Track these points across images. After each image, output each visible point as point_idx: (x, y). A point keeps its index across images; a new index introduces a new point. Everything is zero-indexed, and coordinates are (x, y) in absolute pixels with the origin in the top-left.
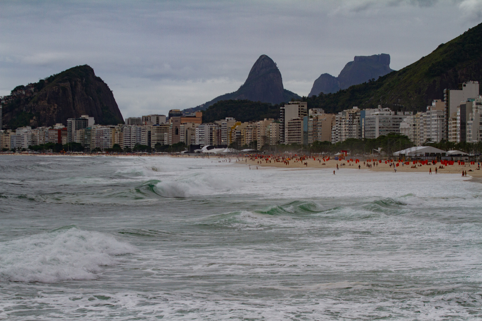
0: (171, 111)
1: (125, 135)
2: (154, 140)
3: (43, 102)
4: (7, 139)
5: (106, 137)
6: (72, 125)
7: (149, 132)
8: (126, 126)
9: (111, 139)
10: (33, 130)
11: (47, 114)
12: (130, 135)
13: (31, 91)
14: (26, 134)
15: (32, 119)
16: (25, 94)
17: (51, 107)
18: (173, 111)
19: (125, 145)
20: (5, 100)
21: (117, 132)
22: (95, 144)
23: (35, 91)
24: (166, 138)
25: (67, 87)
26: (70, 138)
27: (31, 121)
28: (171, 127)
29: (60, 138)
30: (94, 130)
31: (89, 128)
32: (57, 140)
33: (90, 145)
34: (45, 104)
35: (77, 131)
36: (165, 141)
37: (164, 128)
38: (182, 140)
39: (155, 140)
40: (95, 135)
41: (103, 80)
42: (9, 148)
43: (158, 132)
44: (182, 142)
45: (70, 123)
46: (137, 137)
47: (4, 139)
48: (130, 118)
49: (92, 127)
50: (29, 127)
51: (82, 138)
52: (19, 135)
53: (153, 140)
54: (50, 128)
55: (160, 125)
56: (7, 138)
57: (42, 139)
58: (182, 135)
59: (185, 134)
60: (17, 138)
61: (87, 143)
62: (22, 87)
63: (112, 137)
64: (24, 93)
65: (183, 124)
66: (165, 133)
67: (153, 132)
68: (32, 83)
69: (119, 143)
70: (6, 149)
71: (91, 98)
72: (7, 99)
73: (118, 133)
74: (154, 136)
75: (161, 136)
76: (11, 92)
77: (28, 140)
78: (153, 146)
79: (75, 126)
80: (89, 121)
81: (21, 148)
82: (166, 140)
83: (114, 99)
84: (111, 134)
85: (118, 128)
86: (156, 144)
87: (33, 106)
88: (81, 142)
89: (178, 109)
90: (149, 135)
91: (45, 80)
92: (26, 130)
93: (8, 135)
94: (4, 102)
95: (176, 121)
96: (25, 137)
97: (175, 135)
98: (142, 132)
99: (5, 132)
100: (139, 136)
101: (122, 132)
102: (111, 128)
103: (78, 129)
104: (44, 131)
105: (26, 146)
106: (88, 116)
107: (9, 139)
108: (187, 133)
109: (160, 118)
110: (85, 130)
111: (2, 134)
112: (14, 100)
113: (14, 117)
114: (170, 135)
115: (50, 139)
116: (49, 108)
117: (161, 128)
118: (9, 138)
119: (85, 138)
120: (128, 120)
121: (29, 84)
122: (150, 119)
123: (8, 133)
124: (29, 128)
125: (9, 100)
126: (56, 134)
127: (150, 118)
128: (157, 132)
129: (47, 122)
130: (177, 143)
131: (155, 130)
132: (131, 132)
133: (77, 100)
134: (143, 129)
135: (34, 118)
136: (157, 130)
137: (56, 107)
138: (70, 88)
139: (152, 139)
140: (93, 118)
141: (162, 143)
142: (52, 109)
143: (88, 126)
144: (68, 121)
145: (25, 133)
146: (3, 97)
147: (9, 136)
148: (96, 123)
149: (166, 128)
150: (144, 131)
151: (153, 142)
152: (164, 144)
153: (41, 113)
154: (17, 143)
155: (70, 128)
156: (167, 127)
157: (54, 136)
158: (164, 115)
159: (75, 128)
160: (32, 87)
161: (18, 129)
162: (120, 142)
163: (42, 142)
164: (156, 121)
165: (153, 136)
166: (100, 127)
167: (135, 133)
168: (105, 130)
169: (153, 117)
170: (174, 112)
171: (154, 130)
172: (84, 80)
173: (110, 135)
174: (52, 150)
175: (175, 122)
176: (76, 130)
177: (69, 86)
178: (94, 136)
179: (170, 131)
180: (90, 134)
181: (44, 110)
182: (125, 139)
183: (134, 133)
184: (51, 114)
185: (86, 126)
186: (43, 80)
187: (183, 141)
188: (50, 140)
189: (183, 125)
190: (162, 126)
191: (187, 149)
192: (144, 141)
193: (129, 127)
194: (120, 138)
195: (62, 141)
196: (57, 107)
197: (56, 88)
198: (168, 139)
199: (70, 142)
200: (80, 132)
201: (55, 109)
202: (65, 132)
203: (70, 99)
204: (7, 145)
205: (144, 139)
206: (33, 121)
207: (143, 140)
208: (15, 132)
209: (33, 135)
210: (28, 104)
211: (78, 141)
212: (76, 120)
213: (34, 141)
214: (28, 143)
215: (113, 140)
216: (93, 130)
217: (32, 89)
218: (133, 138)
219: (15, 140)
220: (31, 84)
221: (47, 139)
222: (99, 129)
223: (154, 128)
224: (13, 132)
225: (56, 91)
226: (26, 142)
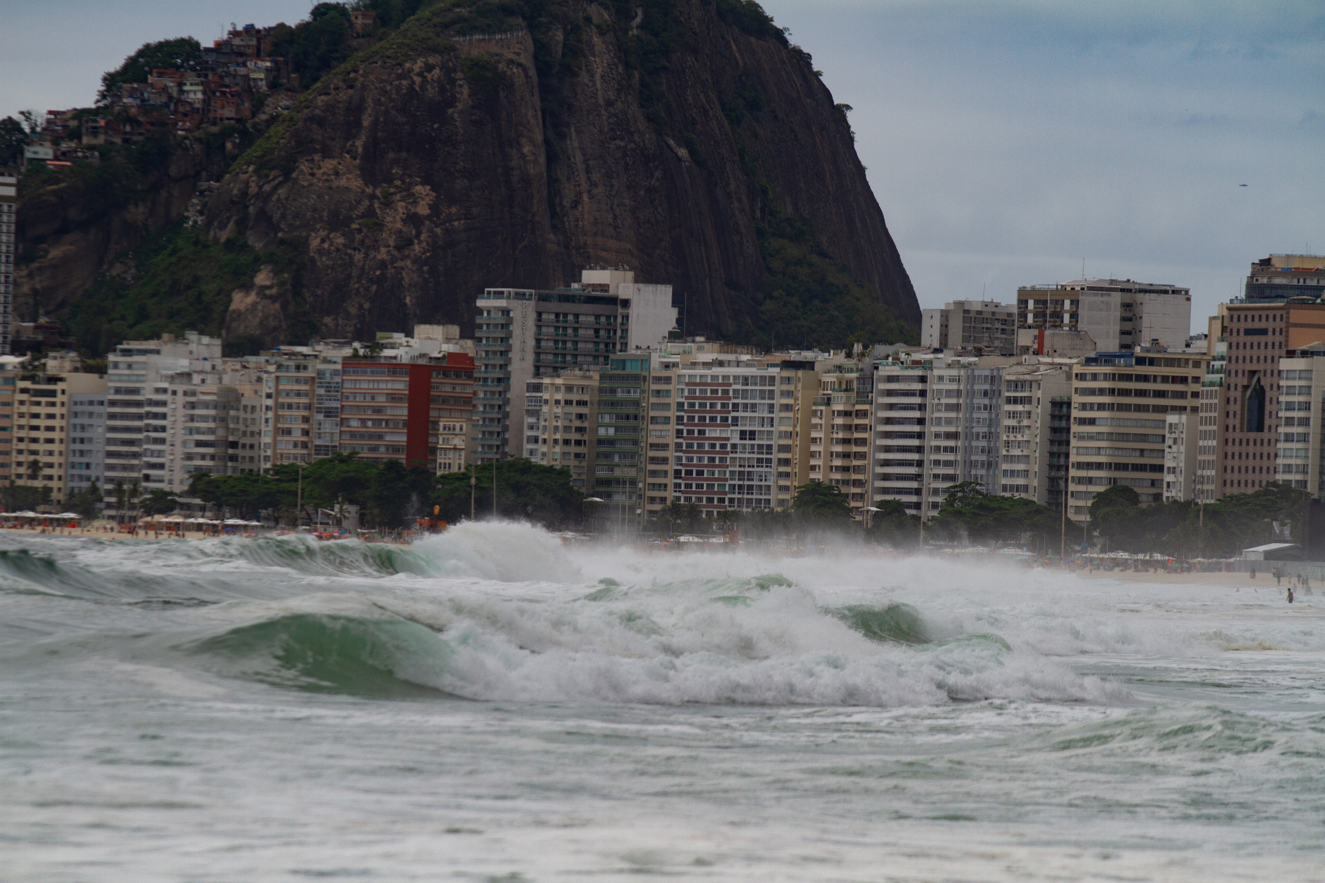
0: (1266, 263)
1: (888, 421)
2: (1089, 466)
3: (328, 165)
4: (42, 422)
5: (752, 435)
6: (509, 336)
7: (1060, 409)
8: (896, 359)
9: (784, 448)
10: (233, 363)
11: (358, 257)
12: (921, 421)
13: (248, 87)
14: (180, 388)
15: (247, 287)
16: (206, 101)
17: (388, 203)
18: (1278, 264)
19: (885, 491)
20: (56, 142)
21: (828, 402)
22: (670, 480)
23: (274, 86)
24: (1175, 457)
25: (511, 62)
26: (496, 428)
27: (240, 301)
28: (1216, 377)
29: (420, 427)
30: (668, 380)
31: (635, 359)
32: (402, 439)
33: (633, 482)
34: (343, 182)
35: (546, 381)
36: (1169, 478)
37: (1165, 379)
38: (1288, 469)
39: (1099, 466)
40: (673, 413)
41: (778, 24)
42: (54, 484)
43: (1122, 407)
45: (498, 318)
46: (970, 435)
47: (17, 421)
49: (656, 360)
50: (206, 340)
51: (579, 435)
52: (129, 398)
53: (1080, 466)
54: (356, 354)
55: (1140, 361)
56: (43, 410)
57: (297, 427)
58: (1289, 438)
59: (1315, 429)
60: (112, 416)
61: (611, 469)
62: (187, 47)
63: (789, 435)
64: (195, 94)
65: (1305, 354)
66: (1172, 418)
67: (1084, 407)
68: (259, 25)
69: (838, 476)
70: (34, 490)
71: (683, 152)
72: (75, 135)
73: (838, 407)
74: (1091, 437)
75: (1143, 438)
76: (101, 86)
77: (191, 431)
78: (1078, 510)
79: (531, 343)
80: (634, 312)
81: (134, 492)
82: (1173, 470)
84: (787, 408)
85: (840, 368)
86: (1099, 495)
87: (253, 189)
88: (572, 462)
90: (1054, 430)
92: (183, 364)
93: (52, 393)
94: (44, 151)
95: (1248, 332)
96: (175, 410)
97: (1238, 435)
98: (1009, 401)
99: (29, 373)
100: (982, 429)
101: (863, 396)
102: (787, 365)
103: (556, 371)
104: (310, 373)
105: (175, 480)
106: (630, 275)
107: (56, 423)
109: (1150, 308)
110: (602, 377)
111: (10, 381)
112: (117, 140)
113: (117, 269)
114: (1206, 435)
115: (353, 435)
116: (370, 212)
117: (1145, 378)
118: (57, 410)
119: (602, 431)
120: (945, 315)
121: (234, 33)
122: (1074, 316)
123: (54, 380)
124: (204, 347)
125: (85, 140)
126: (393, 397)
127: (1075, 303)
128: (1111, 407)
129: (353, 311)
130: (1250, 491)
131: (1101, 392)
132: (929, 400)
133: (579, 158)
134: (1017, 385)
135: (262, 278)
136: (1112, 392)
137: (423, 209)
138: (532, 72)
139: (1074, 458)
140: (665, 293)
141: (1145, 491)
142: (394, 220)
143: (625, 346)
144: (481, 303)
145: (172, 379)
146: (41, 118)
147: (59, 399)
148: (683, 331)
149: (1183, 380)
150: (1021, 401)
151: (1080, 481)
152: (1158, 497)
153: (315, 243)
154: (110, 454)
155: (499, 361)
156: (1190, 372)
157: (378, 410)
158: (1179, 285)
159: (530, 358)
160: (258, 55)
161: (128, 352)
162: (846, 469)
163: (289, 450)
164: (1116, 328)
165: (1081, 437)
166: (708, 357)
167: (956, 407)
168: (746, 380)
169: (1098, 299)
170: (1286, 272)
171: (1092, 392)
172: (638, 20)
173: (776, 415)
174: (352, 510)
175: (1242, 338)
176: (537, 374)
177: (526, 59)
178: (667, 420)
179: (1211, 401)
180: (637, 403)
181: (337, 221)
182: (888, 449)
183: (949, 407)
184: (383, 254)
185: (610, 346)
186: (338, 8)
187: (1294, 477)
188: (346, 440)
189: (1298, 364)
190: (1152, 362)
191: (1287, 532)
192: (1021, 467)
193: (916, 363)
194: (846, 441)
195: (434, 450)
196: (434, 208)
197: (429, 68)
198: (1193, 464)
199: (493, 455)
200: (569, 389)
201: (413, 219)
202: (464, 388)
203: (531, 150)
204: (35, 466)
205: (1016, 452)
206: (252, 298)
207: (1010, 459)
208: (101, 370)
209: (229, 401)
210: (218, 179)
211: (547, 455)
212: (543, 299)
213: (234, 445)
214: (189, 457)
215: (795, 456)
216: (658, 379)
217: (258, 70)
218: (944, 443)
219: (99, 431)
220: (249, 29)
221: (328, 433)
222: (699, 371)
223: (1095, 377)
224: (88, 369)
225: (431, 92)
226: (179, 451)
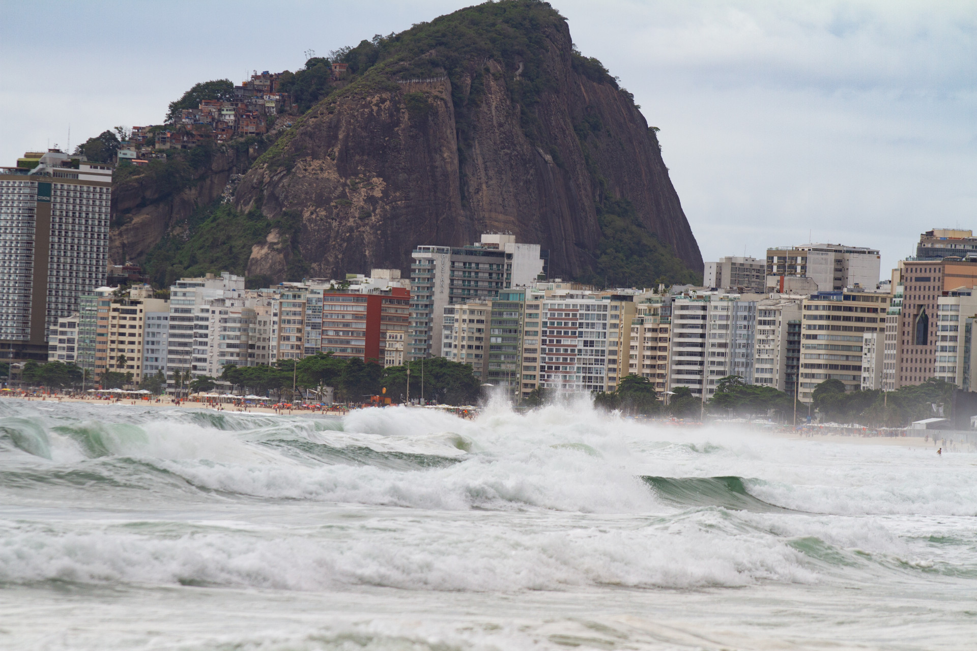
0: (930, 234)
1: (681, 335)
2: (813, 366)
3: (316, 163)
4: (127, 331)
5: (592, 343)
6: (433, 277)
7: (794, 328)
8: (687, 295)
9: (612, 353)
10: (252, 293)
11: (335, 224)
12: (702, 336)
13: (264, 113)
14: (218, 309)
15: (262, 243)
16: (237, 121)
17: (355, 189)
18: (938, 235)
19: (679, 381)
20: (138, 147)
21: (642, 322)
22: (538, 373)
23: (281, 111)
24: (868, 361)
25: (436, 97)
26: (424, 337)
27: (257, 252)
28: (896, 309)
29: (374, 336)
30: (537, 307)
31: (515, 293)
32: (362, 344)
33: (513, 374)
34: (326, 175)
35: (457, 307)
36: (865, 374)
37: (863, 310)
38: (943, 369)
39: (819, 366)
40: (540, 329)
41: (612, 74)
42: (134, 371)
43: (834, 328)
44: (941, 383)
45: (426, 265)
46: (735, 345)
47: (111, 330)
48: (729, 259)
49: (529, 294)
50: (234, 277)
51: (478, 344)
52: (184, 315)
53: (806, 366)
54: (332, 288)
55: (847, 298)
56: (127, 323)
57: (294, 335)
58: (943, 349)
59: (960, 343)
60: (173, 327)
61: (499, 365)
62: (224, 86)
63: (616, 344)
64: (229, 116)
65: (954, 294)
66: (867, 335)
67: (810, 327)
68: (272, 72)
69: (648, 371)
70: (121, 375)
71: (548, 157)
72: (151, 143)
73: (648, 326)
74: (814, 347)
75: (849, 348)
76: (168, 111)
77: (224, 337)
78: (805, 395)
79: (447, 281)
80: (514, 262)
81: (187, 377)
82: (867, 370)
83: (665, 170)
84: (615, 326)
85: (649, 300)
86: (819, 386)
87: (267, 179)
88: (474, 360)
89: (966, 228)
90: (790, 342)
91: (335, 62)
92: (220, 293)
93: (134, 312)
95: (918, 279)
96: (214, 323)
97: (910, 347)
98: (760, 323)
99: (119, 298)
100: (743, 341)
101: (665, 319)
102: (615, 298)
103: (463, 300)
104: (302, 300)
105: (213, 369)
106: (512, 237)
107: (136, 331)
108: (968, 340)
109: (854, 262)
110: (495, 305)
111: (107, 303)
112: (179, 146)
113: (177, 231)
114: (889, 347)
115: (330, 341)
116: (343, 195)
117: (850, 309)
118: (137, 323)
119: (493, 340)
120: (719, 266)
121: (256, 77)
122: (804, 267)
123: (135, 303)
124: (233, 282)
125: (157, 146)
126: (357, 317)
127: (804, 259)
128: (827, 327)
129: (331, 259)
130: (918, 383)
131: (821, 317)
132: (708, 322)
133: (480, 161)
134: (766, 312)
135: (272, 238)
136: (828, 317)
137: (377, 193)
138: (450, 104)
139: (802, 361)
140: (536, 249)
141: (849, 383)
142: (359, 200)
143: (509, 284)
144: (415, 255)
145: (212, 303)
146: (129, 132)
147: (138, 315)
148: (547, 275)
149: (875, 310)
150: (769, 323)
151: (807, 376)
152: (857, 387)
153: (306, 215)
154: (171, 352)
155: (426, 293)
156: (879, 305)
157: (346, 325)
158: (872, 248)
159: (447, 291)
160: (271, 91)
161: (183, 285)
162: (653, 367)
163: (288, 350)
164: (831, 276)
165: (808, 347)
166: (563, 292)
167: (726, 327)
168: (588, 307)
169: (819, 256)
170: (943, 240)
171: (815, 318)
172: (520, 71)
173: (608, 331)
174: (329, 390)
175: (914, 283)
176: (451, 302)
177: (446, 96)
178: (536, 333)
179: (893, 324)
180: (516, 322)
181: (321, 201)
182: (681, 354)
183: (721, 327)
184: (351, 222)
185: (499, 284)
186: (324, 61)
187: (947, 375)
188: (326, 344)
189: (950, 300)
190: (854, 298)
191: (941, 410)
192: (768, 366)
193: (700, 298)
194: (653, 348)
195: (383, 352)
196: (385, 192)
197: (383, 101)
198: (880, 366)
199: (421, 355)
200: (472, 312)
201: (371, 200)
202: (403, 311)
203: (449, 155)
204: (122, 359)
205: (765, 356)
206: (265, 250)
207: (760, 361)
208: (166, 297)
209: (249, 318)
210: (244, 172)
211: (457, 355)
212: (455, 253)
213: (252, 347)
214: (223, 354)
215: (620, 357)
216: (530, 306)
217: (271, 101)
218: (717, 350)
219: (164, 337)
220: (265, 74)
221: (314, 339)
222: (557, 301)
223: (817, 308)
224: (157, 296)
225: (384, 116)
226: (216, 350)
